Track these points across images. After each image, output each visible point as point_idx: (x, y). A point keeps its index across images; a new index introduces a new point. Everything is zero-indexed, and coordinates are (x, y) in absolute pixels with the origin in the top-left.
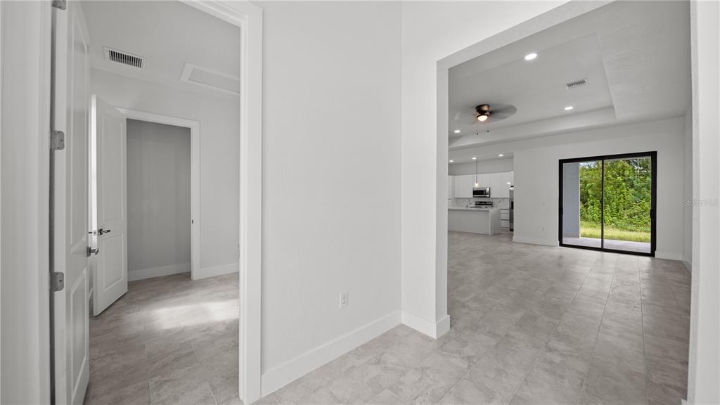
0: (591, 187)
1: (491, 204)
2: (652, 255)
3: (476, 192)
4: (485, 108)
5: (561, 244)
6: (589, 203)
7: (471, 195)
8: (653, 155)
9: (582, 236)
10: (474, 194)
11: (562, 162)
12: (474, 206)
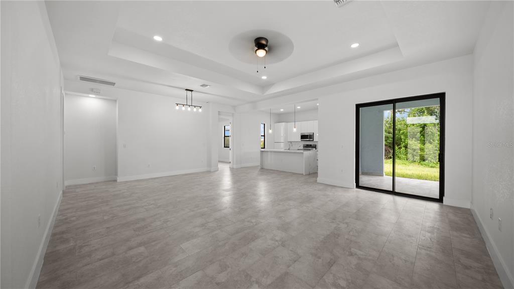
0: (403, 133)
1: (315, 147)
2: (440, 200)
3: (303, 137)
4: (264, 42)
5: (358, 186)
6: (402, 145)
7: (299, 139)
8: (442, 96)
9: (386, 175)
10: (302, 138)
11: (358, 107)
12: (302, 148)
